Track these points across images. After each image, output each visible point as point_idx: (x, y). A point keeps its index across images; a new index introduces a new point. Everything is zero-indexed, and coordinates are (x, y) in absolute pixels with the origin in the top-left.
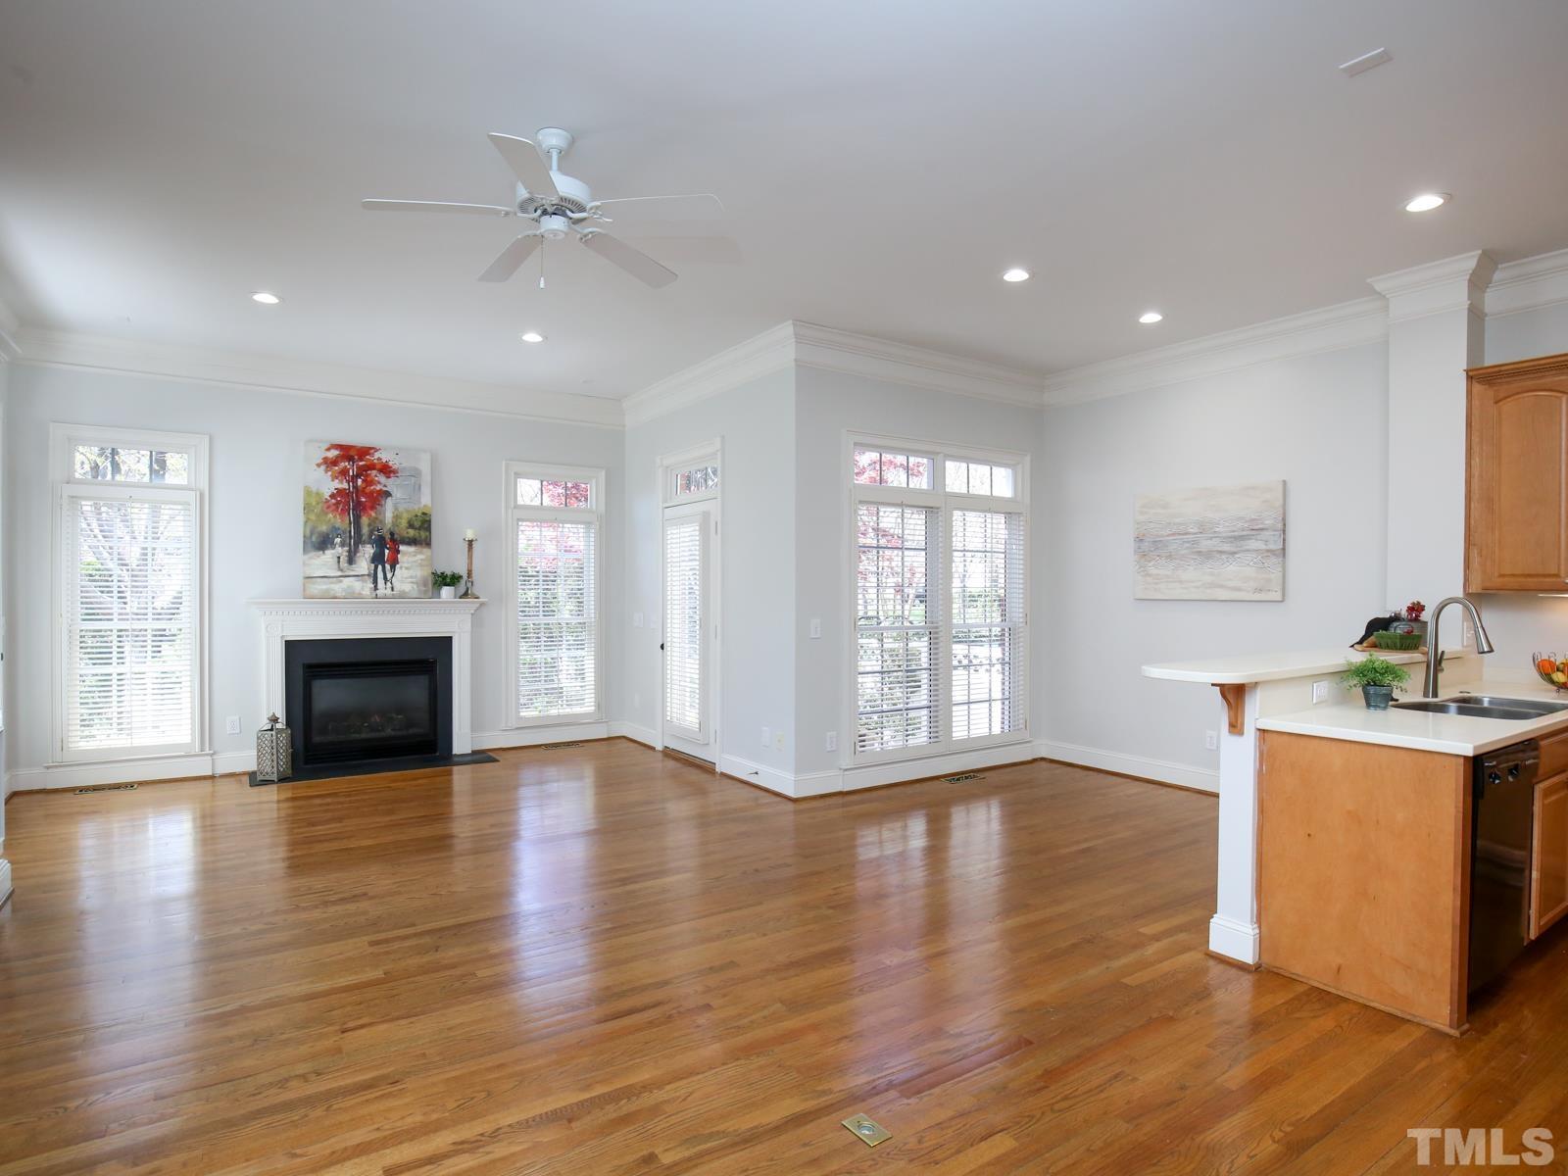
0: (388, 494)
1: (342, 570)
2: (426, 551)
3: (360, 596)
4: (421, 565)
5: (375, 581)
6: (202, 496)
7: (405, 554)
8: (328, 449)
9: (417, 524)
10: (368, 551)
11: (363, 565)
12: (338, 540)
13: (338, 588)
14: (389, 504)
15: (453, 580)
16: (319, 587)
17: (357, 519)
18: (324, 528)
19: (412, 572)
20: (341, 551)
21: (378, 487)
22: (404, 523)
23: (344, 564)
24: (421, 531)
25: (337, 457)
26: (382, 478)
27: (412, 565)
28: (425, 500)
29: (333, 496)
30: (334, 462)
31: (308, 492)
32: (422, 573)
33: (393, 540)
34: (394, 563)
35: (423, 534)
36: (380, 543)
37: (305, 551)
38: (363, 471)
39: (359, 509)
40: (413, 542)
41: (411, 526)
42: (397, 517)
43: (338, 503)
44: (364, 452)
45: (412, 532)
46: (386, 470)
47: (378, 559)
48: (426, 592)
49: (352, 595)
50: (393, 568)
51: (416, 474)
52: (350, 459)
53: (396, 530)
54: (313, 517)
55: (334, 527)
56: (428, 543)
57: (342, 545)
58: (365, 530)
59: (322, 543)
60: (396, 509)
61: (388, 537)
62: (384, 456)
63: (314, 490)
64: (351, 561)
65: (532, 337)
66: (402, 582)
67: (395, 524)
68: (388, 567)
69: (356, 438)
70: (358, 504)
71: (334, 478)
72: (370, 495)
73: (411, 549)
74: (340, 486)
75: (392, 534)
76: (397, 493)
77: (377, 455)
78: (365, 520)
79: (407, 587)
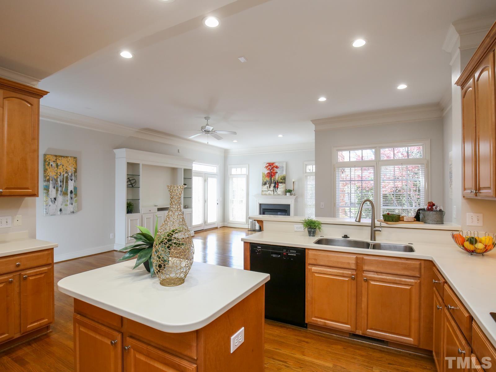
0: (277, 172)
1: (268, 189)
2: (284, 185)
3: (271, 195)
4: (283, 188)
5: (274, 192)
6: (247, 176)
7: (280, 185)
8: (266, 164)
9: (282, 179)
10: (273, 185)
11: (272, 188)
12: (267, 183)
13: (267, 193)
14: (277, 175)
15: (290, 191)
16: (264, 193)
17: (271, 178)
18: (265, 181)
19: (281, 190)
20: (268, 185)
21: (275, 171)
22: (280, 179)
23: (268, 188)
24: (284, 180)
25: (268, 165)
26: (276, 169)
27: (281, 187)
28: (284, 173)
29: (267, 174)
30: (267, 167)
31: (263, 173)
32: (283, 190)
33: (278, 182)
34: (278, 187)
35: (284, 181)
36: (275, 183)
37: (262, 186)
38: (272, 168)
39: (272, 176)
40: (281, 183)
41: (281, 179)
42: (278, 177)
43: (268, 175)
44: (273, 164)
45: (281, 181)
46: (277, 167)
47: (275, 187)
48: (284, 194)
49: (270, 195)
50: (277, 188)
51: (283, 167)
52: (270, 166)
53: (278, 180)
54: (263, 179)
55: (267, 181)
56: (285, 183)
57: (268, 184)
58: (272, 181)
59: (265, 184)
60: (278, 175)
61: (277, 182)
62: (276, 164)
63: (264, 173)
64: (270, 187)
65: (280, 136)
66: (279, 192)
67: (278, 179)
68: (276, 188)
69: (271, 161)
70: (271, 175)
71: (267, 170)
72: (273, 173)
73: (281, 184)
74: (268, 172)
75: (277, 181)
76: (279, 172)
77: (275, 164)
78: (272, 178)
79: (280, 193)
